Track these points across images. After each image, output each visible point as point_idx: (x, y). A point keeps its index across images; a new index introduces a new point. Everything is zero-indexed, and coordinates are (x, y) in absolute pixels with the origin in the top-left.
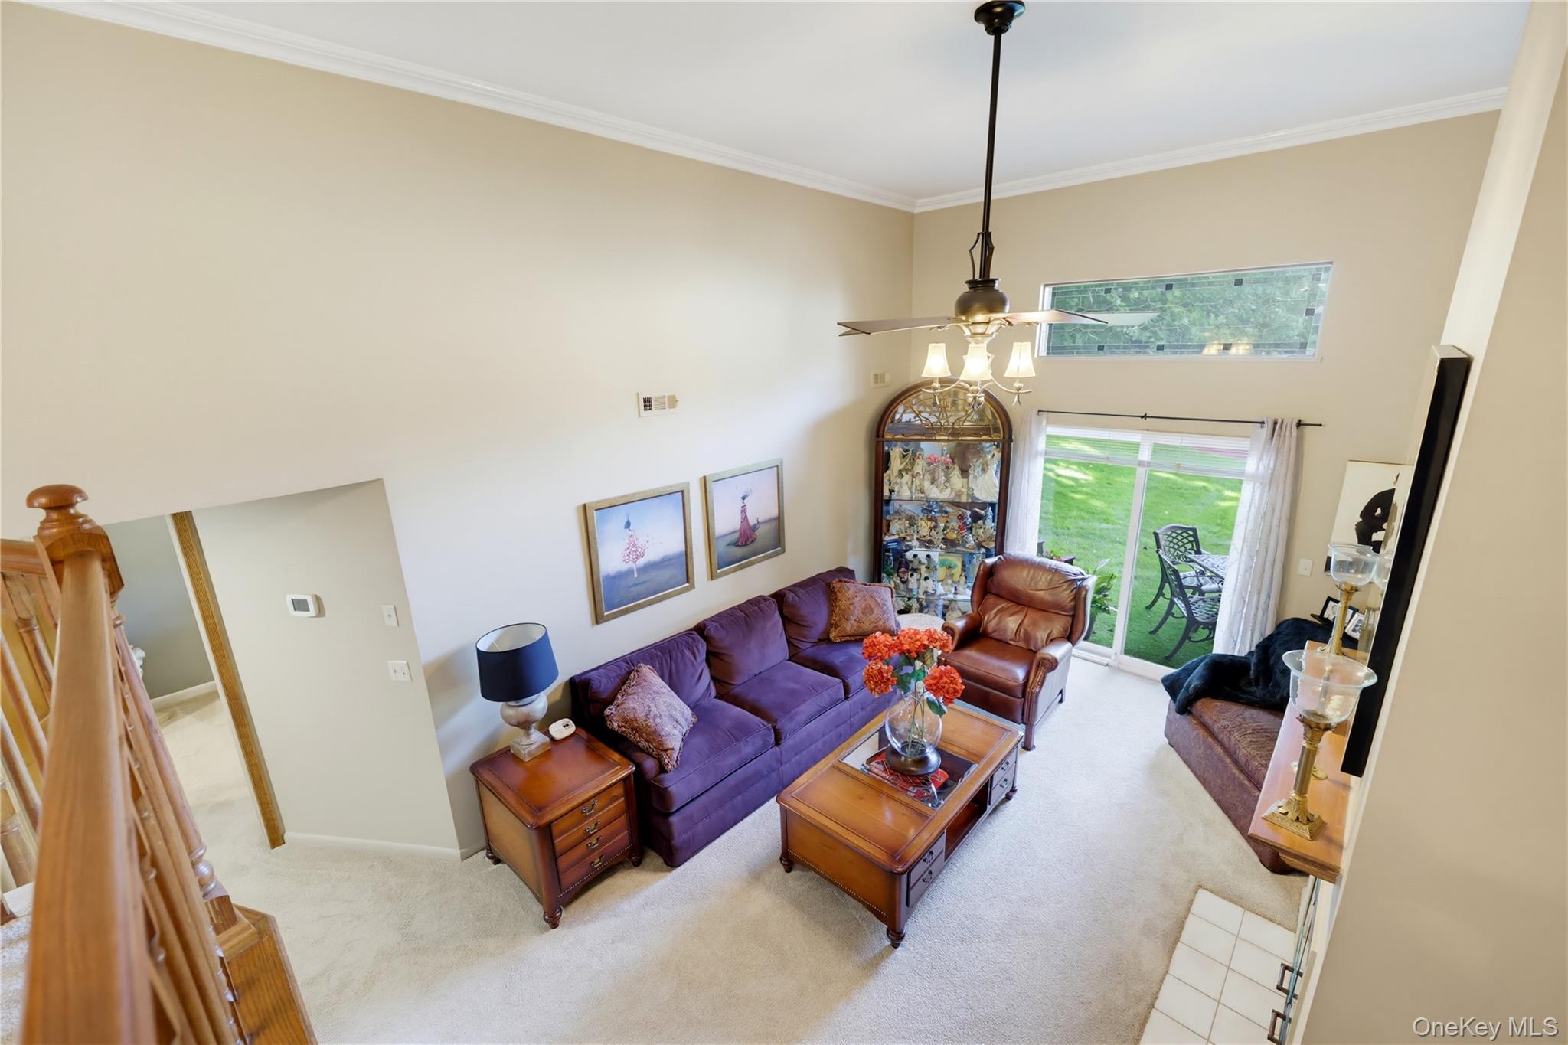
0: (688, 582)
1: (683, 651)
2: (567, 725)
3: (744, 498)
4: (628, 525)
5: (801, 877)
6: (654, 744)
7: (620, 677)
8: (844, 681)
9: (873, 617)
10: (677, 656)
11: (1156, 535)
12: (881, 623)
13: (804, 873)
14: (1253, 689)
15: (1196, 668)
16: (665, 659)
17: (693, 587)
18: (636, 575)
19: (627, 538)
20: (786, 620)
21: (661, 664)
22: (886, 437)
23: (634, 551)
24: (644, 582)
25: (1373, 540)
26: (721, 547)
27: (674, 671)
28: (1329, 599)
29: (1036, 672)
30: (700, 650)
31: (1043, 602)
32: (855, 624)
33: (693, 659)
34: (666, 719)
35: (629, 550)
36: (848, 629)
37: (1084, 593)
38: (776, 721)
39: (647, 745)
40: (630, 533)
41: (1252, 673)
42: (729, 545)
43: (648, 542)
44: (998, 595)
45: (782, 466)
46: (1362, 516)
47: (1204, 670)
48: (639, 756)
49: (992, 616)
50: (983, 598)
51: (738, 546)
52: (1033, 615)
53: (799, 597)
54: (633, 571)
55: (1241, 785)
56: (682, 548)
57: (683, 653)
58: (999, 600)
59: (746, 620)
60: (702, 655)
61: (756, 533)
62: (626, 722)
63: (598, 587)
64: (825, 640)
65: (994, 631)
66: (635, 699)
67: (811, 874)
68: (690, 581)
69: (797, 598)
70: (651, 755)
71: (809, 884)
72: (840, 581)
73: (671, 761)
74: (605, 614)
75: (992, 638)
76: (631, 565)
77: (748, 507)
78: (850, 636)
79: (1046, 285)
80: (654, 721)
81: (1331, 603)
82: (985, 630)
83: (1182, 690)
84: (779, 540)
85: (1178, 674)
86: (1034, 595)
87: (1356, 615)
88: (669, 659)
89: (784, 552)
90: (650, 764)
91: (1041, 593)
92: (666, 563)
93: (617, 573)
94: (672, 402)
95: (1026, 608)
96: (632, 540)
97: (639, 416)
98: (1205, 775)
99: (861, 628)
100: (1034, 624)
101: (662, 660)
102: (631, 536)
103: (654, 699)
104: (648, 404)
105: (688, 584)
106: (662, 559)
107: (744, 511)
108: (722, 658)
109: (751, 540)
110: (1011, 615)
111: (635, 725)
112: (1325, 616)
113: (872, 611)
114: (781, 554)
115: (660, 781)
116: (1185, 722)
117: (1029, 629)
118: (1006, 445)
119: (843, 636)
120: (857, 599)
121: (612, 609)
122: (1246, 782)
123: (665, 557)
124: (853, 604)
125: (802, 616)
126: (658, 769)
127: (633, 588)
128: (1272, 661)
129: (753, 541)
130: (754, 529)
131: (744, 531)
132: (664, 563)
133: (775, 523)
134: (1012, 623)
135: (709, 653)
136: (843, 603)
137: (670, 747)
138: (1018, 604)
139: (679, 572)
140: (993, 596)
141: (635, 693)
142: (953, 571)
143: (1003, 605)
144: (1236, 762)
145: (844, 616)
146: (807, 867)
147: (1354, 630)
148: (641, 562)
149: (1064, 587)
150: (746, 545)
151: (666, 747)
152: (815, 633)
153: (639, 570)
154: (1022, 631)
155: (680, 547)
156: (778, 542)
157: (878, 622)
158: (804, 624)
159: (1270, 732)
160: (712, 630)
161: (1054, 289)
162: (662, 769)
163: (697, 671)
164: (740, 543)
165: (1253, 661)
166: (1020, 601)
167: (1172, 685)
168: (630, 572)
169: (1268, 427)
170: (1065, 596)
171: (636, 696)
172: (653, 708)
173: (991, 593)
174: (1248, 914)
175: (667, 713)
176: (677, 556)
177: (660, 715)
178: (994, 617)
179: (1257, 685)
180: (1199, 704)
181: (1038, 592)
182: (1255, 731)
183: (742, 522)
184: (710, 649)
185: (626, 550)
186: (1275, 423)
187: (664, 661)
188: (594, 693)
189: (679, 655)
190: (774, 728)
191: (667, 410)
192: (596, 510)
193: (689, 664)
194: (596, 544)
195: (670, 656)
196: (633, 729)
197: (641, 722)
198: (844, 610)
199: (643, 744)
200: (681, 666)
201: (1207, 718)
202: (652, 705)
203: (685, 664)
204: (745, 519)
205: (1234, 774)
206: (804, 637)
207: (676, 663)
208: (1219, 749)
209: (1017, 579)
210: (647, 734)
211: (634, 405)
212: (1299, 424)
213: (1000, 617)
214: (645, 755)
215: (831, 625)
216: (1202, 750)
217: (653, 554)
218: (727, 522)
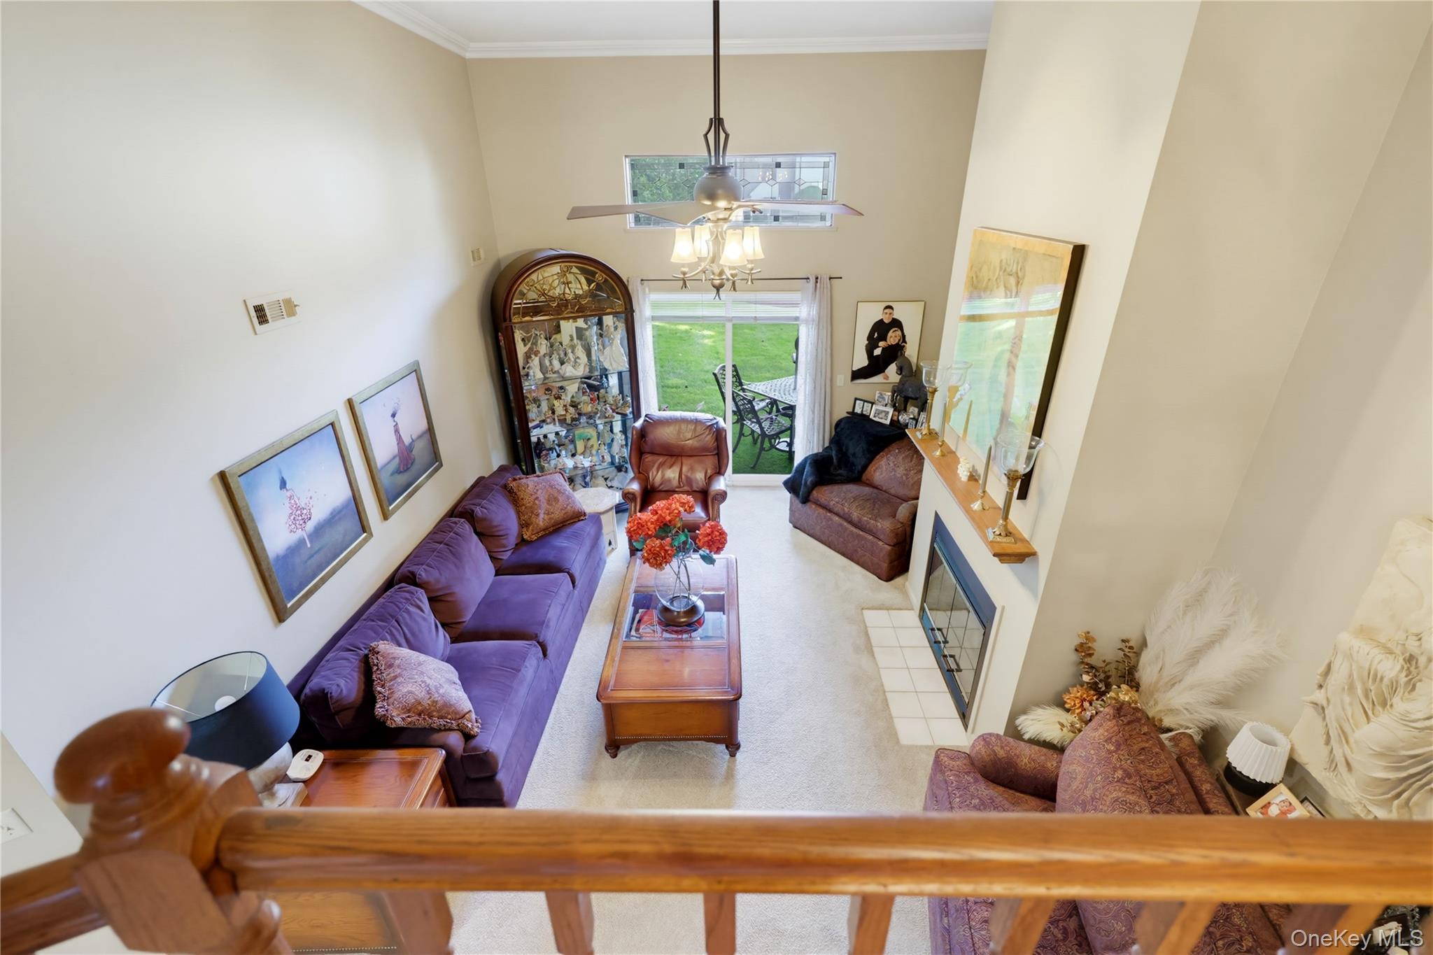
0: (364, 531)
1: (406, 609)
2: (310, 757)
3: (393, 415)
4: (283, 484)
5: (629, 755)
6: (449, 717)
7: (356, 669)
8: (568, 573)
9: (559, 506)
10: (403, 618)
11: (715, 374)
12: (569, 507)
13: (630, 749)
14: (840, 472)
15: (804, 469)
16: (393, 627)
17: (371, 535)
18: (309, 545)
19: (286, 501)
20: (480, 535)
21: (392, 634)
22: (513, 321)
23: (299, 515)
24: (319, 550)
25: (875, 354)
26: (385, 479)
27: (409, 635)
28: (856, 399)
29: (713, 508)
30: (422, 599)
31: (693, 449)
32: (546, 517)
33: (421, 613)
34: (446, 686)
35: (293, 517)
36: (541, 523)
37: (724, 434)
38: (536, 636)
39: (442, 722)
40: (288, 494)
41: (835, 460)
42: (392, 474)
43: (311, 498)
44: (653, 453)
45: (420, 369)
46: (868, 340)
47: (809, 468)
48: (438, 737)
49: (655, 473)
50: (640, 459)
51: (401, 472)
52: (687, 463)
53: (485, 508)
54: (304, 539)
55: (858, 536)
56: (349, 493)
57: (408, 612)
58: (655, 457)
59: (450, 550)
60: (426, 605)
61: (413, 453)
62: (409, 711)
63: (270, 576)
64: (522, 542)
65: (661, 484)
66: (402, 683)
67: (634, 746)
68: (367, 530)
69: (485, 510)
70: (451, 730)
71: (640, 755)
72: (515, 480)
73: (472, 725)
74: (289, 605)
75: (660, 491)
76: (300, 534)
77: (400, 426)
78: (544, 530)
79: (626, 156)
80: (438, 693)
81: (858, 402)
82: (653, 486)
83: (802, 487)
84: (435, 454)
85: (793, 477)
86: (684, 445)
87: (874, 406)
88: (396, 624)
89: (442, 465)
90: (455, 740)
91: (690, 442)
92: (337, 518)
93: (287, 550)
94: (289, 308)
95: (680, 458)
96: (293, 502)
97: (256, 334)
98: (830, 540)
99: (552, 518)
100: (692, 469)
101: (389, 629)
102: (290, 498)
103: (422, 673)
104: (261, 314)
105: (365, 534)
106: (332, 513)
107: (397, 431)
108: (443, 599)
109: (410, 462)
110: (670, 467)
111: (420, 708)
112: (856, 411)
113: (556, 500)
114: (440, 468)
115: (475, 749)
116: (809, 509)
117: (689, 475)
118: (629, 315)
119: (537, 533)
120: (539, 492)
121: (294, 597)
122: (861, 533)
123: (334, 510)
124: (537, 498)
125: (496, 526)
126: (463, 739)
127: (309, 563)
128: (844, 448)
129: (412, 463)
130: (410, 449)
131: (402, 453)
132: (334, 518)
133: (428, 436)
134: (672, 474)
135: (430, 599)
136: (528, 500)
137: (467, 711)
138: (672, 456)
139: (351, 524)
140: (649, 455)
141: (396, 677)
142: (591, 442)
143: (661, 459)
144: (851, 522)
145: (532, 512)
146: (629, 742)
147: (875, 417)
148: (310, 526)
149: (707, 433)
150: (408, 469)
151: (462, 713)
152: (512, 540)
153: (310, 536)
154: (683, 476)
155: (345, 493)
156: (435, 459)
157: (566, 508)
158: (497, 534)
159: (863, 496)
160: (423, 574)
161: (632, 160)
162: (468, 737)
163: (431, 623)
164: (402, 470)
165: (834, 453)
166: (673, 453)
167: (792, 486)
168: (301, 542)
169: (812, 280)
170: (708, 439)
171: (399, 680)
172: (428, 681)
173: (645, 453)
174: (892, 612)
175: (444, 680)
176: (345, 506)
177: (440, 685)
178: (658, 472)
179: (840, 468)
180: (814, 493)
181: (687, 442)
182: (855, 499)
183: (398, 444)
184: (432, 595)
185: (290, 517)
186: (817, 278)
187: (392, 629)
188: (337, 701)
189: (405, 614)
190: (538, 642)
191: (287, 320)
192: (237, 477)
193: (419, 620)
194: (253, 520)
195: (396, 621)
196: (420, 715)
197: (426, 702)
198: (531, 507)
199: (437, 722)
200: (413, 625)
201: (823, 501)
202: (426, 679)
203: (415, 621)
204: (400, 440)
205: (852, 531)
206: (504, 547)
207: (407, 625)
208: (836, 518)
209: (666, 435)
210: (438, 711)
211: (244, 320)
212: (830, 278)
213: (662, 472)
214: (443, 733)
215: (524, 525)
216: (824, 523)
217: (320, 513)
218: (384, 450)
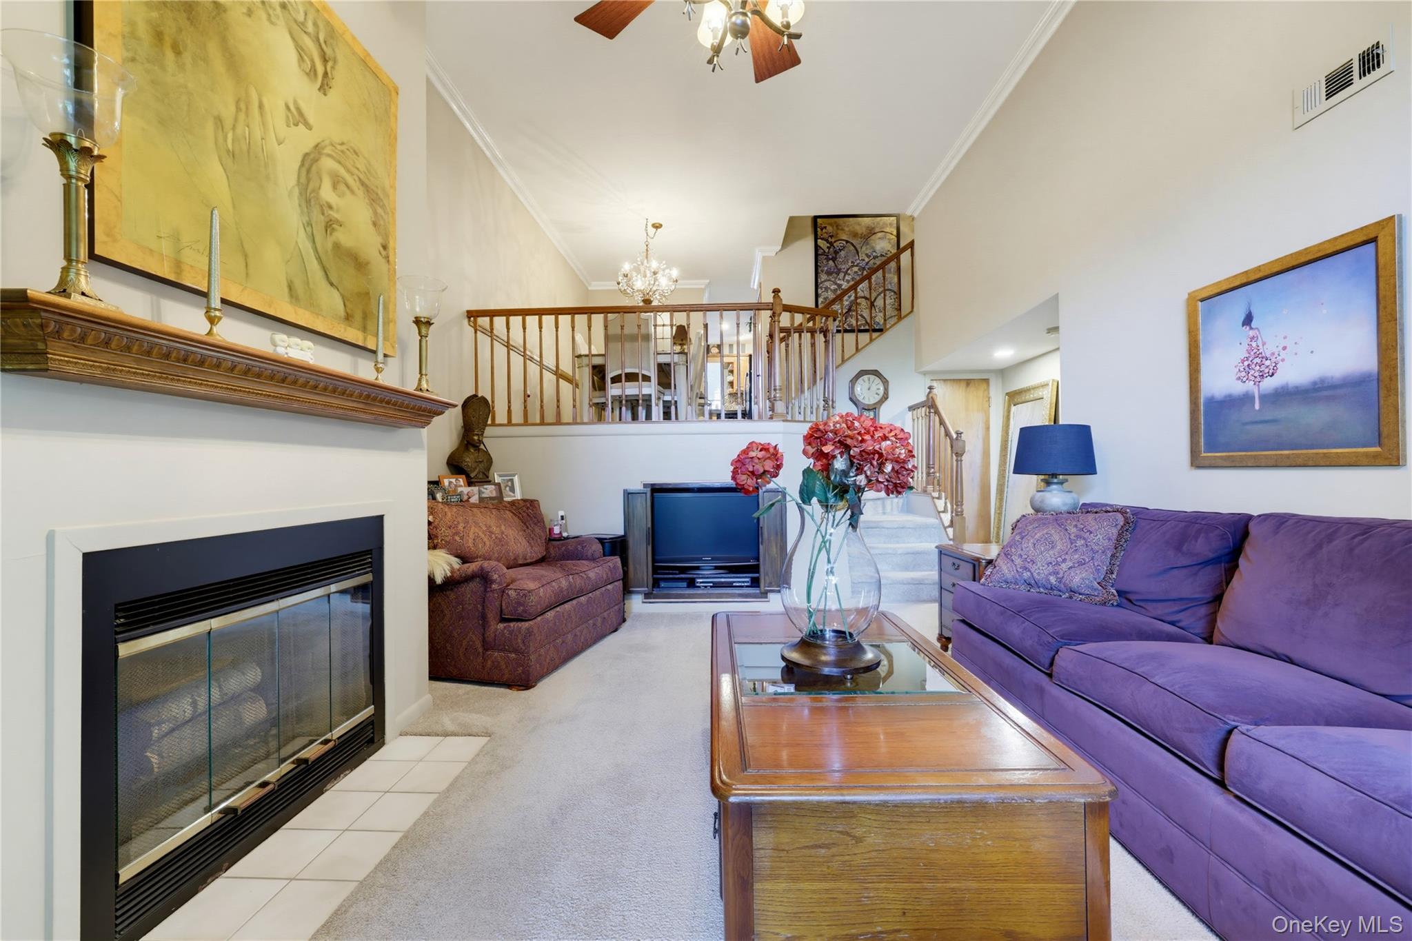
0: (1379, 444)
4: (1248, 320)
18: (1257, 407)
19: (1246, 342)
23: (1257, 364)
24: (1271, 423)
35: (1246, 363)
40: (1251, 333)
43: (1284, 349)
54: (1253, 397)
63: (1196, 413)
74: (1203, 455)
76: (1250, 386)
93: (1226, 397)
96: (1254, 344)
102: (1252, 339)
105: (1379, 448)
106: (1315, 383)
121: (1213, 451)
127: (1249, 427)
132: (1317, 391)
153: (1264, 398)
168: (1247, 398)
185: (1243, 361)
192: (1202, 300)
